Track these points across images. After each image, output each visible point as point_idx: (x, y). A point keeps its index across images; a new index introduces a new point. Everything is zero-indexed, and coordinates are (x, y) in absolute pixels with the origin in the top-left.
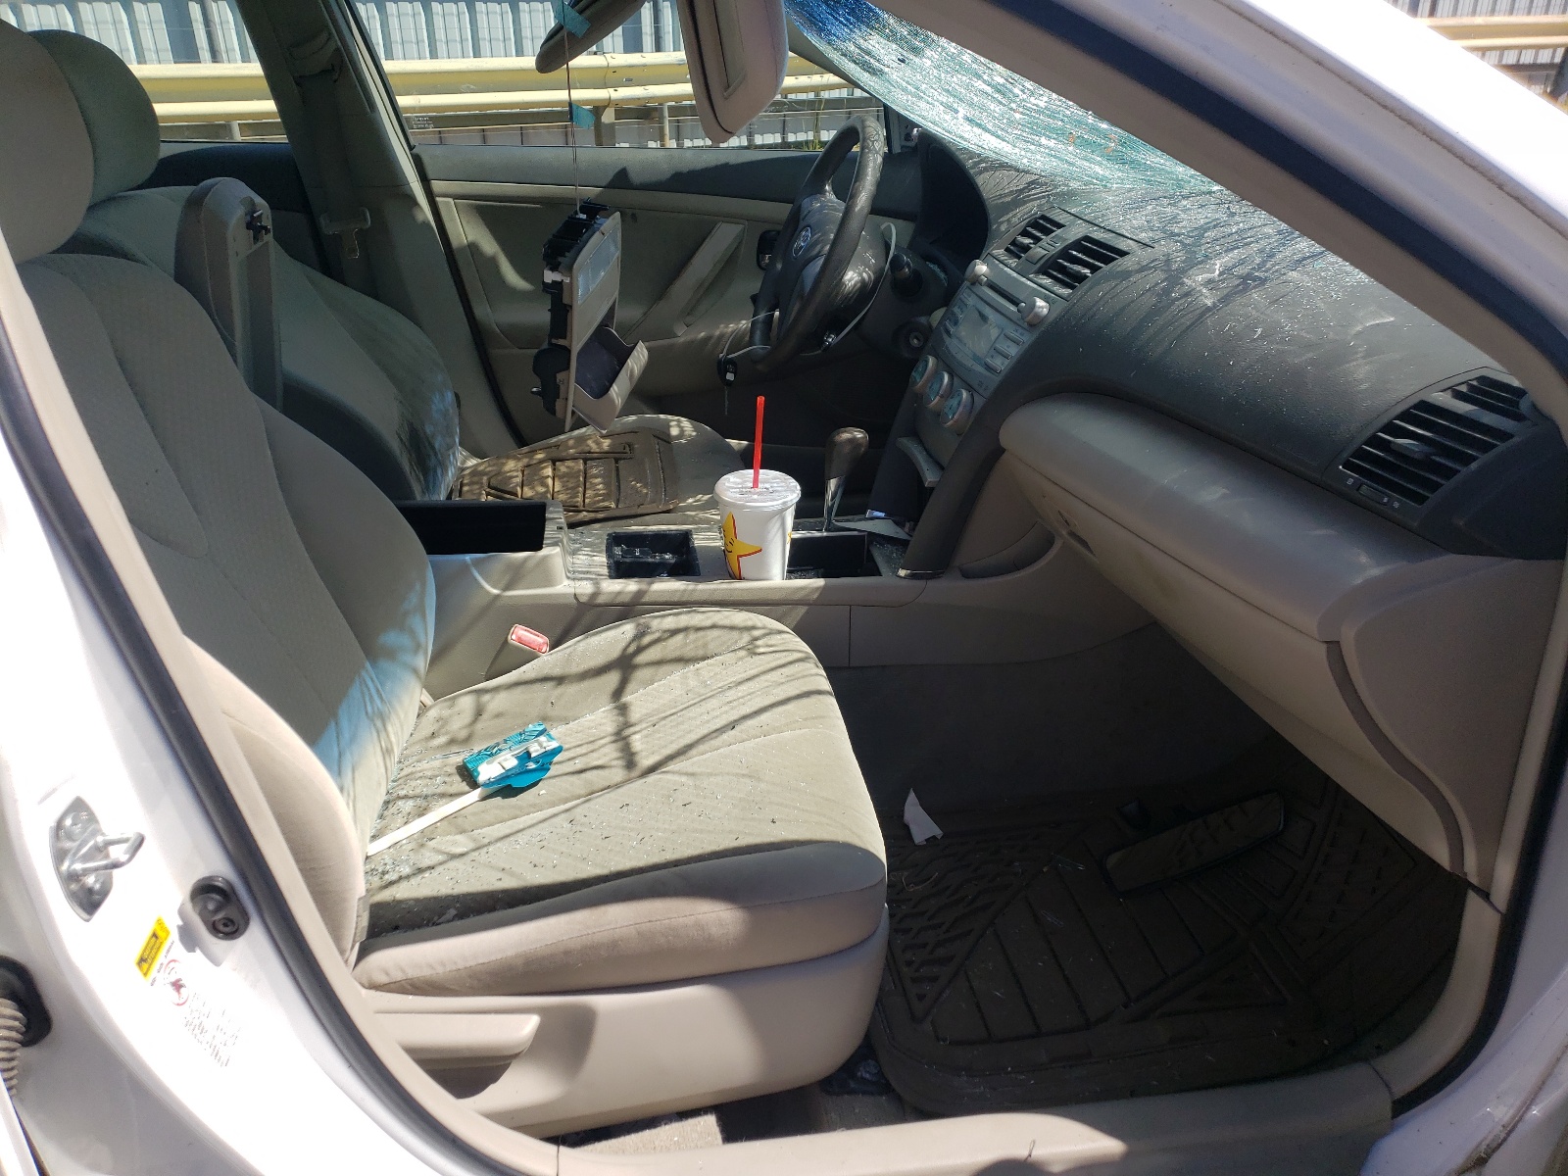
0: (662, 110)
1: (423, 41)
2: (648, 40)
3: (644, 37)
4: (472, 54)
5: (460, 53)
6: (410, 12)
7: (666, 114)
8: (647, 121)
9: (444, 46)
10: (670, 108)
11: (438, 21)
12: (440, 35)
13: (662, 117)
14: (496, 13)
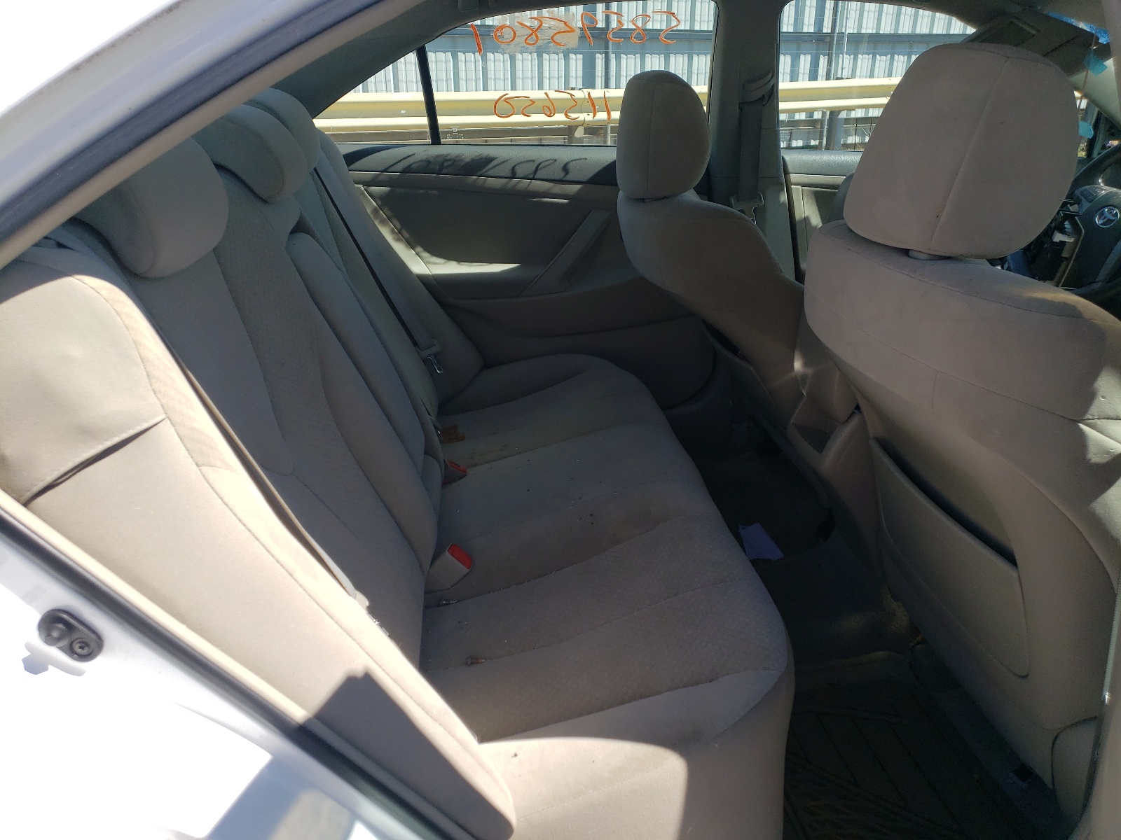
0: (606, 129)
1: (451, 79)
2: (599, 80)
3: (597, 78)
4: (482, 88)
5: (474, 88)
6: (444, 59)
7: (609, 131)
8: (595, 136)
9: (464, 83)
10: (611, 127)
11: (462, 66)
12: (462, 75)
13: (606, 134)
14: (500, 60)
